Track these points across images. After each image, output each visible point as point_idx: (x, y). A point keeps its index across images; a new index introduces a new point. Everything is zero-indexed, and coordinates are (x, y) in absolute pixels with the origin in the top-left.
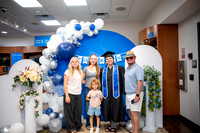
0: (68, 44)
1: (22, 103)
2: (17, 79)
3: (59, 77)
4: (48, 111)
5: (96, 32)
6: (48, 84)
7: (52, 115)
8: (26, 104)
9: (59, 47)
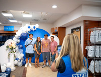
0: (25, 34)
1: (9, 55)
2: (8, 47)
3: (21, 46)
4: (17, 59)
5: (36, 29)
6: (17, 49)
7: (19, 60)
8: (11, 56)
9: (22, 35)
